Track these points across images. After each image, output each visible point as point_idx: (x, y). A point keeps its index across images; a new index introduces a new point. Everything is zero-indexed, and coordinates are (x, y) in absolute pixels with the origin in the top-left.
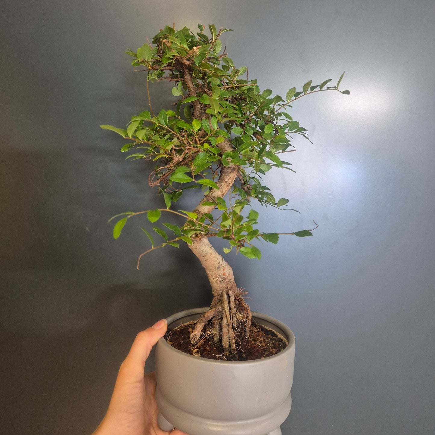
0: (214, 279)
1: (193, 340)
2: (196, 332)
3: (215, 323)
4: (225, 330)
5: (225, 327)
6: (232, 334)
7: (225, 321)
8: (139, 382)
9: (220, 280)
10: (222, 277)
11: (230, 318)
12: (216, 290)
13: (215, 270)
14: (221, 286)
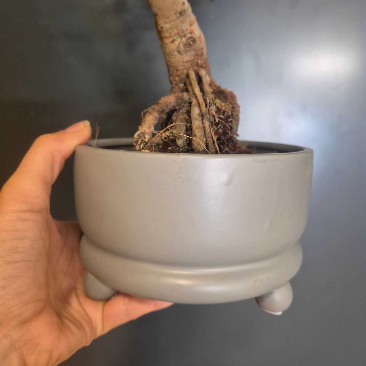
0: (173, 41)
1: (139, 143)
2: (145, 128)
3: (177, 119)
4: (197, 123)
5: (197, 119)
6: (211, 131)
7: (195, 111)
8: (39, 211)
9: (185, 42)
10: (189, 35)
11: (204, 105)
12: (177, 70)
13: (175, 17)
14: (186, 59)
